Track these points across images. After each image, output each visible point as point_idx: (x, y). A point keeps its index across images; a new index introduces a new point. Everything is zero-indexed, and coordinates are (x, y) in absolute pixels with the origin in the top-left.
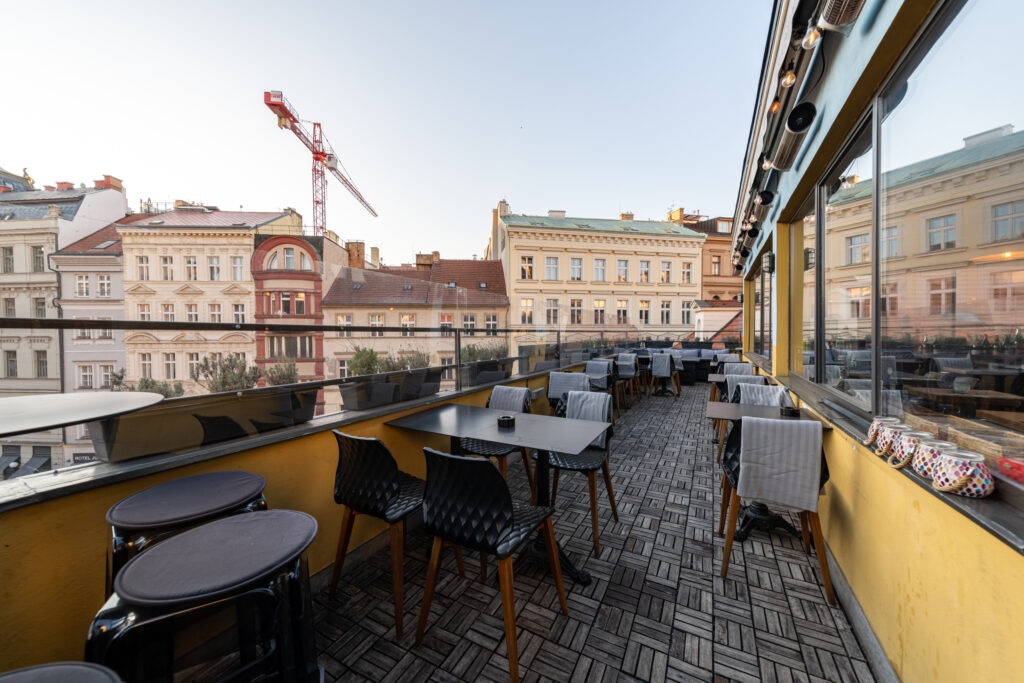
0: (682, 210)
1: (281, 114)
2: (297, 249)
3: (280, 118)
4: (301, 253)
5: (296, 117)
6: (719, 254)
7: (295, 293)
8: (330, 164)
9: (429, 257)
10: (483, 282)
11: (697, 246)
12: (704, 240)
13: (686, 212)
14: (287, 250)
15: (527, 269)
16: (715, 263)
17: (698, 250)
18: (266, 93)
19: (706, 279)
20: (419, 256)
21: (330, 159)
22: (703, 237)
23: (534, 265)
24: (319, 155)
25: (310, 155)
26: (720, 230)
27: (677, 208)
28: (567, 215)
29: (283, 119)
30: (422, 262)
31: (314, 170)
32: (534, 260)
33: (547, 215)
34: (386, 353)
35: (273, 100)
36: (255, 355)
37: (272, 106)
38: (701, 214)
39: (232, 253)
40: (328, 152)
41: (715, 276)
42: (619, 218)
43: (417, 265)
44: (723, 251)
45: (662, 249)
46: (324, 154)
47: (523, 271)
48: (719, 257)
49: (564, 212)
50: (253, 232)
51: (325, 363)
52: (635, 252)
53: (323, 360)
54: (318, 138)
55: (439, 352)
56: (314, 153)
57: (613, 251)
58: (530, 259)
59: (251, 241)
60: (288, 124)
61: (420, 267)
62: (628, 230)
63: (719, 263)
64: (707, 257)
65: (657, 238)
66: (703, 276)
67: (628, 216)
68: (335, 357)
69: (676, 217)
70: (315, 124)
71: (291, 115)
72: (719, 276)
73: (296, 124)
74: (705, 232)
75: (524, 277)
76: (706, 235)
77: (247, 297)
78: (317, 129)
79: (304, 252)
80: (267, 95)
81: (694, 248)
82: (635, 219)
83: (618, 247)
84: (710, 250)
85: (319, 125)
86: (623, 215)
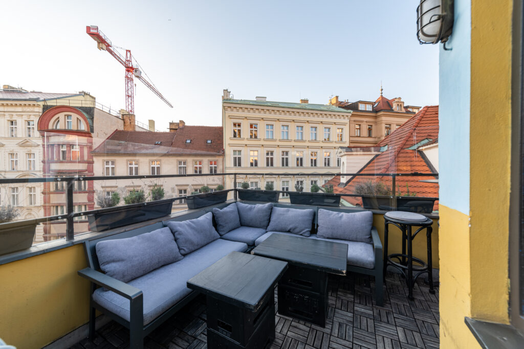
0: (337, 97)
1: (99, 41)
2: (74, 116)
3: (99, 43)
4: (78, 119)
5: (110, 44)
6: (359, 123)
7: (71, 146)
8: (137, 74)
9: (178, 124)
10: (209, 140)
11: (346, 118)
12: (350, 115)
13: (340, 100)
14: (68, 116)
15: (237, 131)
16: (357, 129)
17: (347, 121)
18: (87, 27)
19: (352, 139)
20: (171, 124)
21: (136, 71)
22: (350, 113)
23: (242, 128)
24: (129, 69)
25: (124, 69)
26: (360, 109)
27: (334, 96)
28: (267, 100)
29: (101, 44)
30: (174, 128)
31: (127, 77)
32: (241, 125)
33: (255, 100)
34: (140, 186)
35: (92, 31)
36: (42, 189)
37: (92, 35)
38: (349, 101)
39: (25, 118)
40: (134, 67)
41: (357, 136)
42: (300, 102)
43: (170, 129)
44: (362, 121)
45: (324, 119)
46: (132, 68)
47: (235, 132)
48: (360, 125)
49: (266, 98)
50: (41, 104)
51: (95, 194)
52: (308, 121)
53: (93, 192)
54: (129, 59)
55: (177, 185)
56: (126, 67)
57: (293, 120)
58: (239, 125)
59: (41, 110)
60: (104, 47)
61: (172, 131)
62: (304, 108)
63: (360, 129)
64: (352, 125)
65: (321, 112)
66: (350, 137)
67: (305, 101)
68: (102, 189)
69: (334, 101)
70: (127, 51)
71: (105, 42)
72: (359, 137)
73: (110, 48)
74: (351, 109)
75: (235, 136)
76: (352, 111)
77: (37, 148)
78: (129, 54)
79: (80, 118)
80: (88, 28)
81: (345, 119)
82: (309, 103)
83: (297, 118)
84: (355, 121)
85: (129, 51)
86: (302, 100)
